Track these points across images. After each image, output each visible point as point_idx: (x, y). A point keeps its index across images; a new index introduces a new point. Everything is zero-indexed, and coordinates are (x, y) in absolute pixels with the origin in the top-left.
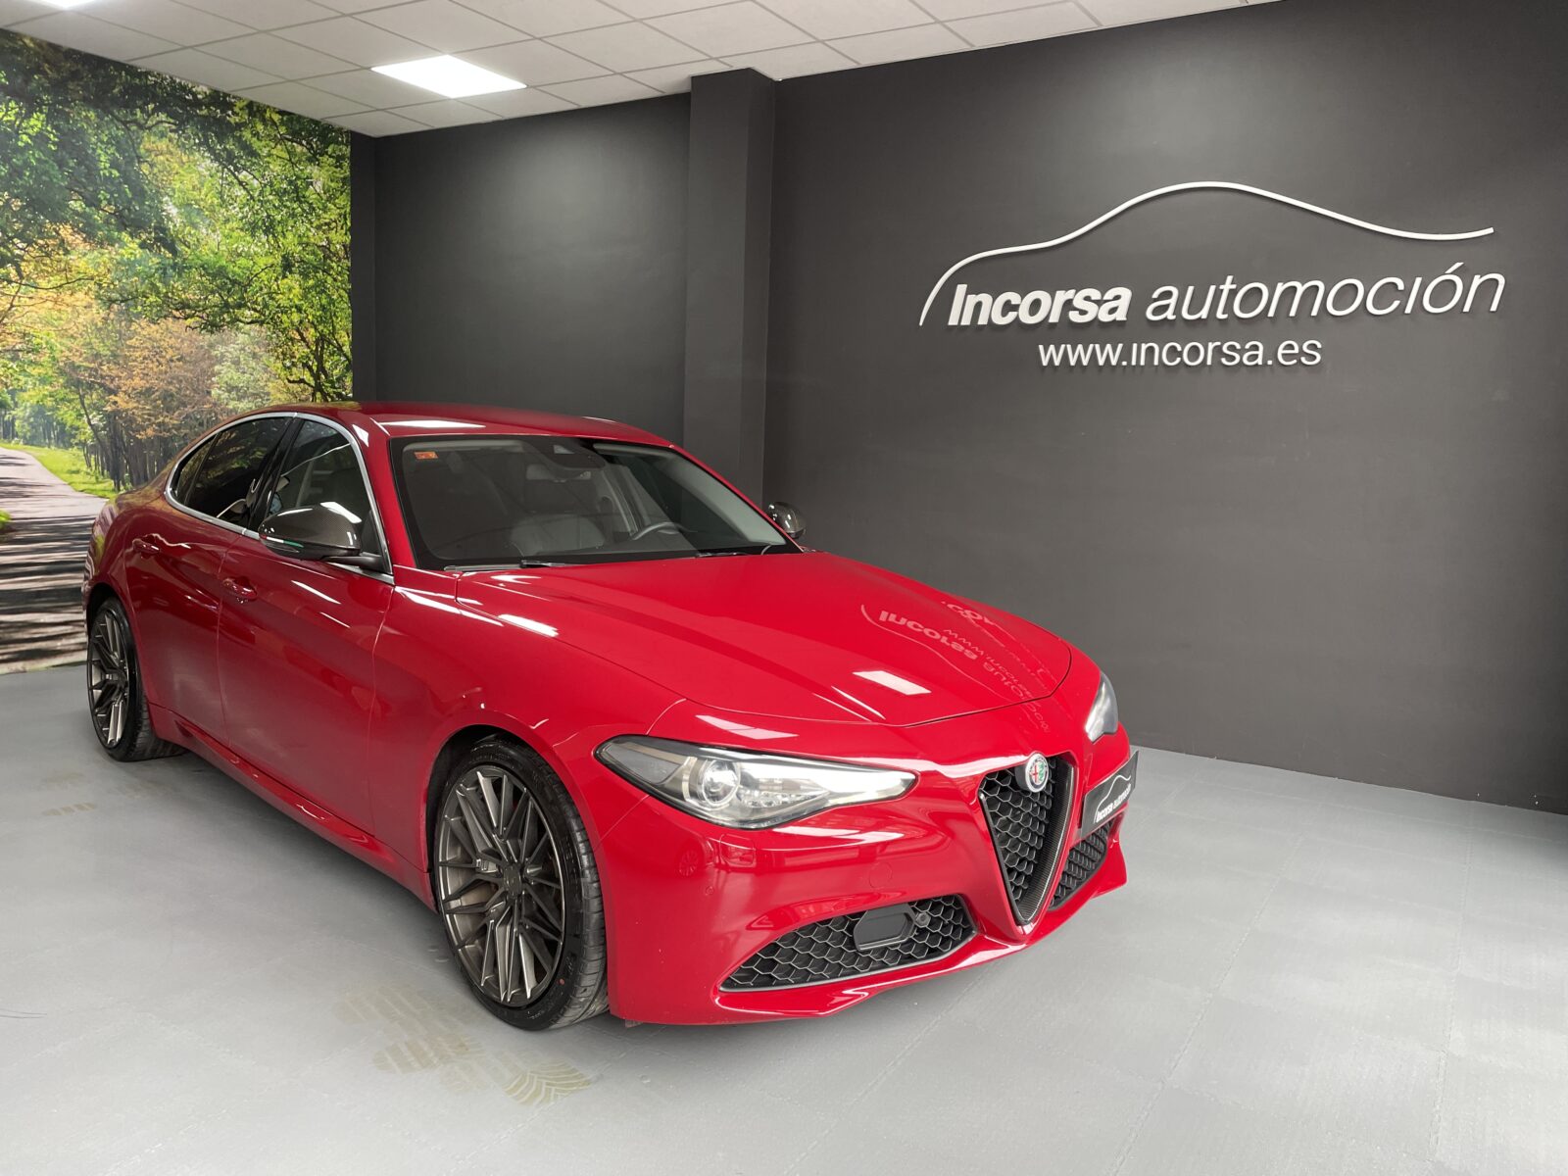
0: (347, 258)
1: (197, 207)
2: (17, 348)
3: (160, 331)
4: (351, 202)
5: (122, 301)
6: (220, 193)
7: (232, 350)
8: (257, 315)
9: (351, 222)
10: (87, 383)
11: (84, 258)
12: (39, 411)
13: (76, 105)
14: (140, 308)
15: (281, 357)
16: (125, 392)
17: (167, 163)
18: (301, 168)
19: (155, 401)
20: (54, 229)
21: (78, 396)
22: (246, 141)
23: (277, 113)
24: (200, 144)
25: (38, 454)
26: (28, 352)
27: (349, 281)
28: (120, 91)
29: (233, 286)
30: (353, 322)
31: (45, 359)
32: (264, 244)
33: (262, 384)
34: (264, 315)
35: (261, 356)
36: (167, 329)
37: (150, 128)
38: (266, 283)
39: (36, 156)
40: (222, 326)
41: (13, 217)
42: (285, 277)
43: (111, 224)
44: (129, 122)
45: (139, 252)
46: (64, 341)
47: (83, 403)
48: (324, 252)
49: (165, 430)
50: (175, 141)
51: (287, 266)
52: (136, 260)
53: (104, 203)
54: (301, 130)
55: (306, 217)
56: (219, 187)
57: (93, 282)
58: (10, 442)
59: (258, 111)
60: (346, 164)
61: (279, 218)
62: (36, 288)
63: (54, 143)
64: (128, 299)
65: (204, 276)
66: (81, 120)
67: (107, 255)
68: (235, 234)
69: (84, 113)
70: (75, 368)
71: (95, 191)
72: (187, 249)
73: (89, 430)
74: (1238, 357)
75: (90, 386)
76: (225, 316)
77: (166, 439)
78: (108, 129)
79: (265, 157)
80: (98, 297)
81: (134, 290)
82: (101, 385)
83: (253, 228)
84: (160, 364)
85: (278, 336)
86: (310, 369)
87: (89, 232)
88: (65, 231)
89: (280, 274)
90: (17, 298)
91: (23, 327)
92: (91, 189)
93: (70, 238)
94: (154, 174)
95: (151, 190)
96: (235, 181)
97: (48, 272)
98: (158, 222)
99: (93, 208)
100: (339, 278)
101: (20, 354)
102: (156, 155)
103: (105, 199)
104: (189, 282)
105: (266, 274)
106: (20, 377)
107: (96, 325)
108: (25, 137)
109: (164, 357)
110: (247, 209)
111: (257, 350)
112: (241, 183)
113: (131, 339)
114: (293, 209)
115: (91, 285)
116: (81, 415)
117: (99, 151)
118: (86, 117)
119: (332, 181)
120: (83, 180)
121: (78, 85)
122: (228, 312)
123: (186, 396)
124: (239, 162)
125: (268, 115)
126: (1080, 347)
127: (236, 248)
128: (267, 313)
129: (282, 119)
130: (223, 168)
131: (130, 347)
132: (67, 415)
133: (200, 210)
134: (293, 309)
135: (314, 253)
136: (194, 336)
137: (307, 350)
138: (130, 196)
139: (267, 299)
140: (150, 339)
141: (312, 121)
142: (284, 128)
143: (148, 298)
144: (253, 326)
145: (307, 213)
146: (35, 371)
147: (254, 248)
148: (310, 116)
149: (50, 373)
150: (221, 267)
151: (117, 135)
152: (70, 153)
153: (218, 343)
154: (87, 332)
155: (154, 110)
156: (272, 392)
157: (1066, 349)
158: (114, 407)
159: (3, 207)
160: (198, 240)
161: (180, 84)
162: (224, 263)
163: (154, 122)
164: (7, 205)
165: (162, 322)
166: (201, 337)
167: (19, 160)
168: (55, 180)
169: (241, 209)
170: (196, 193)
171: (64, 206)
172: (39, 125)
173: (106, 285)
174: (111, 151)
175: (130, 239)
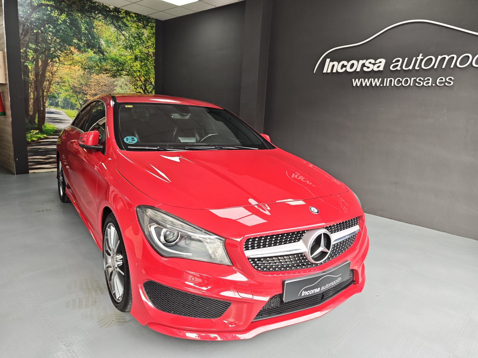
0: (154, 57)
1: (110, 41)
2: (59, 81)
3: (99, 77)
4: (156, 40)
5: (88, 69)
6: (117, 37)
7: (120, 83)
8: (127, 73)
9: (155, 46)
10: (79, 92)
11: (78, 56)
12: (65, 99)
13: (75, 11)
14: (93, 71)
15: (134, 85)
16: (89, 94)
17: (101, 29)
18: (141, 30)
20: (69, 48)
21: (76, 95)
22: (124, 22)
23: (134, 14)
24: (111, 23)
25: (65, 111)
26: (62, 83)
27: (154, 63)
28: (88, 8)
29: (120, 64)
30: (155, 75)
31: (67, 85)
32: (129, 52)
35: (128, 85)
36: (101, 77)
37: (96, 19)
38: (130, 63)
39: (64, 26)
40: (117, 76)
41: (57, 44)
42: (135, 62)
43: (85, 46)
44: (90, 17)
45: (93, 55)
46: (72, 80)
47: (77, 97)
48: (147, 55)
50: (104, 22)
51: (136, 59)
52: (92, 57)
53: (83, 40)
54: (141, 19)
55: (142, 44)
56: (116, 36)
57: (80, 63)
58: (57, 108)
59: (128, 13)
60: (154, 29)
61: (134, 45)
62: (64, 64)
63: (69, 23)
64: (90, 68)
65: (112, 61)
66: (76, 16)
67: (84, 56)
68: (121, 49)
69: (77, 14)
70: (75, 87)
72: (107, 54)
73: (79, 105)
74: (422, 83)
75: (80, 93)
76: (118, 73)
78: (84, 19)
79: (130, 27)
80: (82, 67)
81: (92, 65)
82: (83, 92)
83: (126, 48)
84: (99, 87)
85: (133, 79)
86: (142, 89)
87: (79, 48)
88: (72, 49)
89: (134, 61)
90: (59, 67)
91: (60, 76)
92: (79, 36)
93: (74, 51)
94: (98, 32)
95: (97, 37)
96: (121, 34)
97: (67, 60)
98: (99, 46)
99: (80, 42)
100: (151, 62)
101: (60, 83)
102: (98, 27)
103: (84, 39)
104: (108, 63)
105: (130, 61)
106: (60, 90)
107: (81, 75)
108: (60, 21)
109: (100, 85)
110: (124, 42)
111: (127, 83)
112: (123, 35)
113: (91, 79)
114: (138, 42)
115: (80, 64)
116: (77, 101)
118: (78, 15)
119: (150, 34)
120: (77, 34)
121: (75, 6)
122: (119, 72)
124: (122, 28)
125: (131, 14)
126: (366, 80)
127: (121, 54)
128: (130, 72)
129: (135, 16)
130: (118, 30)
131: (91, 82)
132: (73, 101)
133: (111, 42)
134: (138, 71)
135: (144, 55)
136: (109, 79)
137: (142, 83)
138: (91, 38)
139: (130, 68)
140: (96, 79)
141: (144, 16)
142: (136, 18)
143: (96, 68)
144: (126, 76)
145: (142, 43)
146: (64, 88)
147: (126, 54)
148: (144, 15)
149: (68, 89)
150: (117, 59)
151: (87, 21)
152: (73, 26)
153: (115, 81)
154: (78, 77)
155: (98, 13)
157: (362, 81)
158: (86, 99)
159: (54, 41)
160: (110, 51)
161: (105, 5)
162: (117, 58)
163: (98, 17)
164: (55, 40)
165: (100, 75)
166: (111, 79)
167: (58, 28)
168: (69, 34)
169: (123, 42)
170: (110, 38)
171: (72, 41)
172: (64, 17)
173: (84, 64)
174: (85, 25)
175: (91, 51)
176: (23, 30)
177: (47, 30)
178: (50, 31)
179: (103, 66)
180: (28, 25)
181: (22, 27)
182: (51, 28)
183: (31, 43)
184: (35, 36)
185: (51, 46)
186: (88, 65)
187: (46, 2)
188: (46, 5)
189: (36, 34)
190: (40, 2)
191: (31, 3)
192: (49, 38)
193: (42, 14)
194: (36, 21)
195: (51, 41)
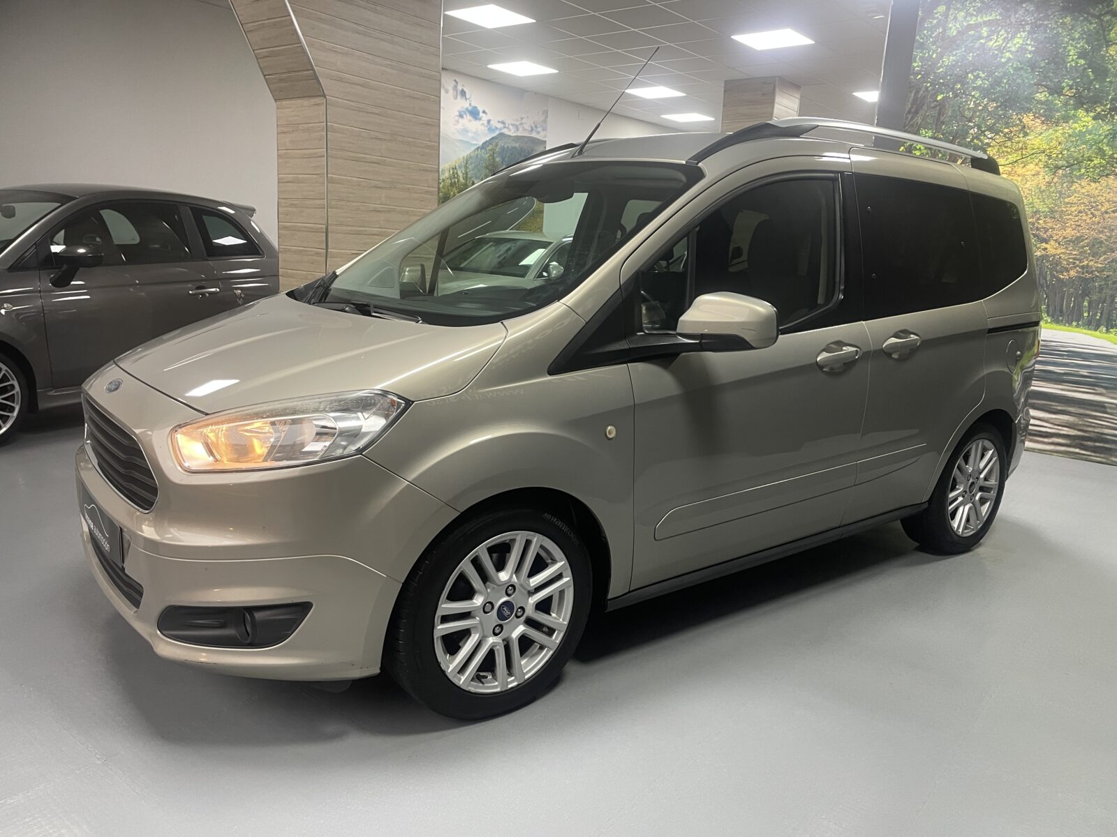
3: (1100, 188)
11: (1040, 136)
14: (1083, 171)
16: (1056, 241)
19: (1083, 247)
20: (1021, 121)
36: (1108, 185)
39: (1015, 66)
41: (987, 116)
43: (1070, 105)
44: (1101, 15)
45: (1091, 124)
49: (1087, 272)
52: (1087, 131)
53: (1066, 89)
57: (1044, 155)
63: (1030, 52)
64: (1075, 163)
67: (1061, 132)
69: (1061, 21)
71: (1059, 81)
77: (1088, 279)
78: (1081, 27)
80: (1046, 166)
81: (1080, 156)
84: (1094, 216)
87: (1049, 118)
92: (1057, 80)
93: (1031, 123)
97: (1007, 152)
99: (1056, 95)
103: (1067, 85)
107: (1040, 188)
108: (1008, 55)
113: (1069, 196)
115: (1043, 157)
117: (1070, 48)
120: (1052, 74)
131: (1068, 203)
138: (1092, 78)
140: (1088, 195)
143: (1092, 161)
151: (1089, 30)
152: (1043, 57)
158: (1043, 252)
159: (982, 110)
164: (985, 107)
165: (1103, 181)
167: (999, 73)
168: (1026, 81)
171: (1030, 99)
172: (1021, 42)
173: (1055, 155)
174: (1081, 44)
175: (1085, 114)
176: (915, 99)
177: (967, 88)
178: (974, 89)
180: (927, 88)
181: (912, 95)
182: (980, 77)
183: (924, 129)
184: (938, 108)
185: (972, 124)
186: (1068, 155)
187: (982, 17)
188: (977, 26)
189: (940, 105)
190: (965, 24)
191: (944, 31)
192: (970, 106)
193: (965, 51)
194: (946, 73)
195: (974, 110)
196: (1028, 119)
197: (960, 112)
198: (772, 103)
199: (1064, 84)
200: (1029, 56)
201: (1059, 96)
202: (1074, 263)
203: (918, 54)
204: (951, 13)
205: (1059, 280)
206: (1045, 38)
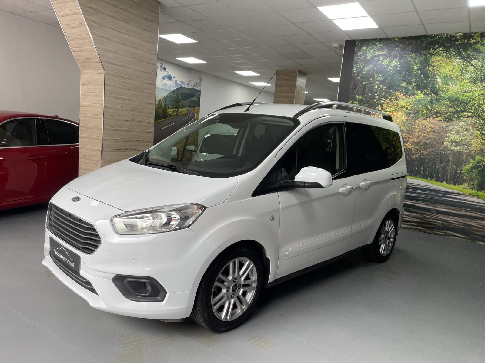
1: (450, 77)
3: (427, 122)
6: (462, 70)
7: (456, 128)
8: (471, 114)
11: (403, 101)
13: (409, 53)
14: (420, 115)
15: (480, 130)
16: (410, 143)
17: (440, 64)
19: (421, 145)
20: (395, 94)
22: (477, 48)
24: (455, 55)
28: (425, 45)
32: (479, 86)
33: (468, 141)
34: (474, 114)
35: (470, 130)
36: (430, 121)
37: (435, 54)
38: (478, 101)
39: (393, 72)
40: (453, 119)
41: (383, 92)
43: (414, 89)
44: (427, 54)
45: (423, 97)
49: (422, 156)
50: (445, 56)
52: (421, 99)
53: (413, 82)
56: (461, 68)
62: (386, 111)
63: (399, 67)
64: (417, 112)
65: (448, 102)
66: (410, 58)
67: (411, 99)
68: (466, 84)
69: (411, 55)
71: (410, 79)
72: (443, 93)
76: (456, 115)
77: (423, 158)
78: (419, 58)
80: (406, 113)
81: (419, 109)
83: (475, 81)
84: (425, 133)
85: (480, 122)
87: (406, 93)
92: (409, 79)
94: (434, 69)
95: (432, 75)
96: (469, 65)
97: (390, 106)
98: (433, 85)
102: (436, 63)
104: (442, 105)
105: (479, 98)
107: (404, 121)
108: (390, 68)
109: (426, 131)
110: (473, 74)
111: (469, 127)
113: (415, 125)
115: (404, 109)
117: (414, 66)
118: (412, 57)
120: (407, 76)
121: (410, 47)
123: (433, 144)
124: (472, 57)
127: (465, 90)
128: (476, 113)
130: (464, 61)
131: (414, 128)
136: (440, 123)
138: (423, 78)
139: (477, 108)
140: (422, 125)
143: (424, 111)
144: (468, 118)
147: (474, 89)
150: (457, 98)
151: (422, 60)
152: (404, 69)
153: (450, 125)
155: (437, 48)
156: (473, 144)
159: (380, 89)
160: (448, 89)
161: (450, 35)
162: (459, 96)
163: (437, 52)
164: (382, 88)
165: (428, 120)
166: (443, 124)
167: (387, 75)
168: (398, 78)
169: (470, 74)
170: (450, 73)
171: (399, 86)
172: (395, 63)
173: (409, 109)
174: (419, 65)
175: (421, 93)
176: (354, 84)
177: (375, 80)
178: (377, 81)
179: (434, 109)
180: (359, 79)
181: (353, 82)
182: (380, 76)
183: (358, 95)
185: (376, 95)
186: (414, 109)
187: (380, 52)
188: (378, 56)
189: (364, 86)
190: (373, 55)
191: (365, 57)
192: (376, 87)
193: (374, 65)
194: (366, 74)
195: (377, 89)
196: (398, 94)
197: (372, 90)
198: (295, 80)
199: (412, 81)
200: (399, 69)
201: (410, 85)
202: (417, 152)
203: (355, 66)
204: (368, 50)
205: (412, 159)
206: (405, 62)
